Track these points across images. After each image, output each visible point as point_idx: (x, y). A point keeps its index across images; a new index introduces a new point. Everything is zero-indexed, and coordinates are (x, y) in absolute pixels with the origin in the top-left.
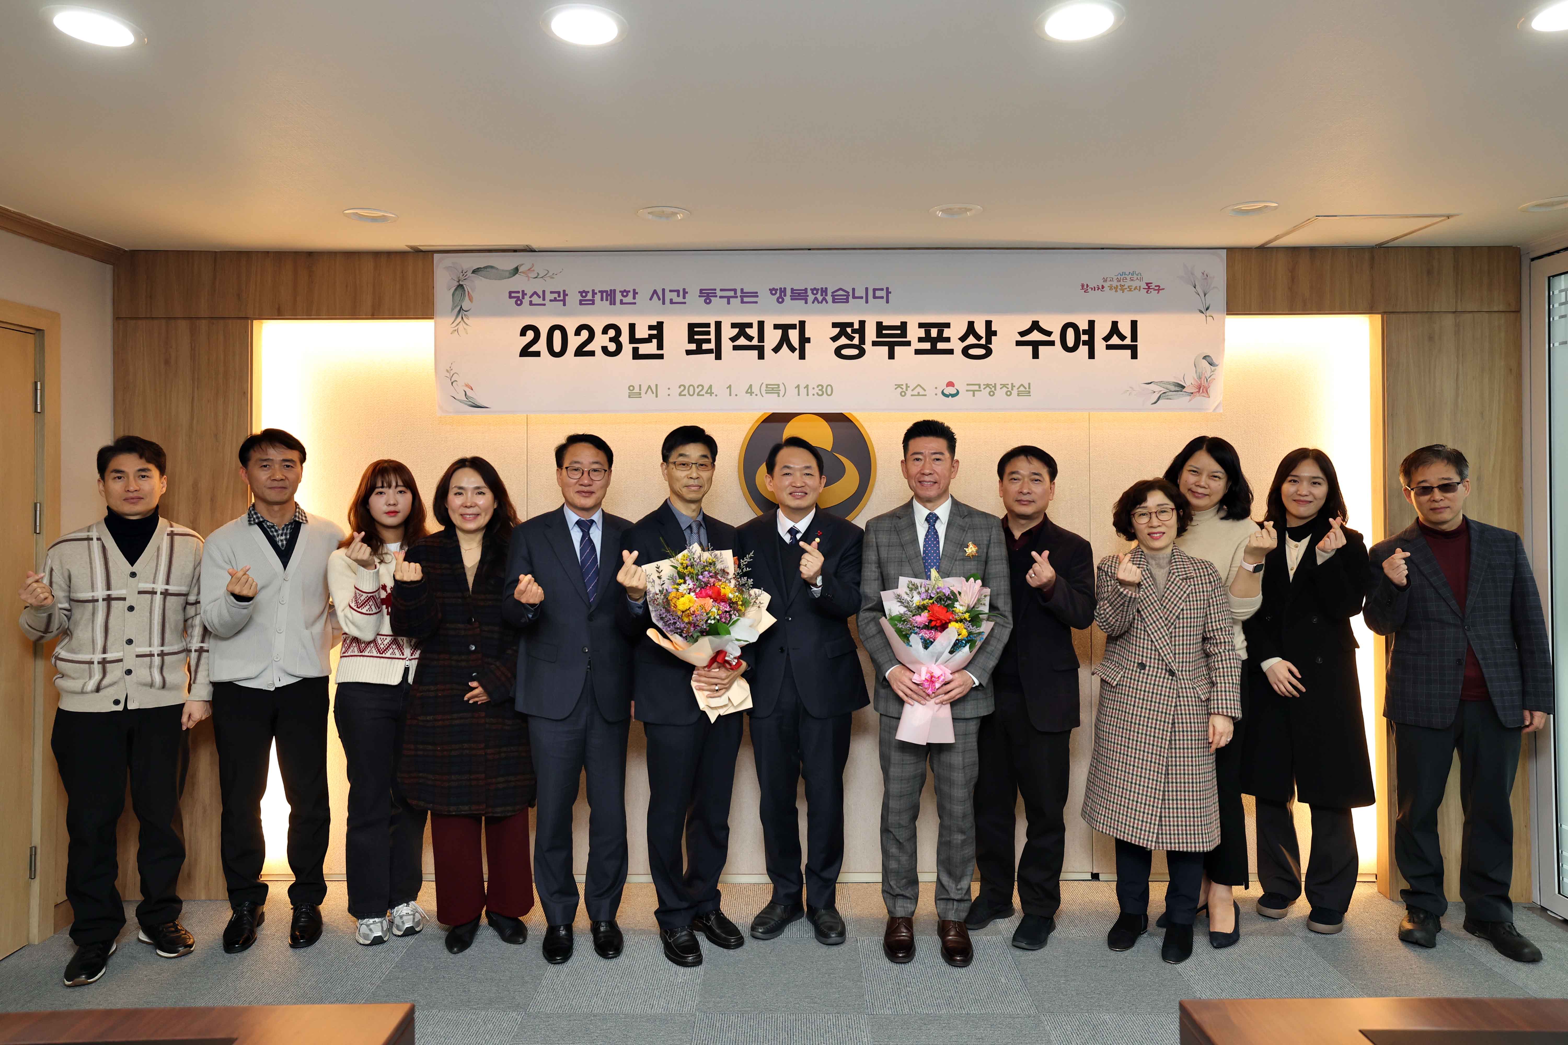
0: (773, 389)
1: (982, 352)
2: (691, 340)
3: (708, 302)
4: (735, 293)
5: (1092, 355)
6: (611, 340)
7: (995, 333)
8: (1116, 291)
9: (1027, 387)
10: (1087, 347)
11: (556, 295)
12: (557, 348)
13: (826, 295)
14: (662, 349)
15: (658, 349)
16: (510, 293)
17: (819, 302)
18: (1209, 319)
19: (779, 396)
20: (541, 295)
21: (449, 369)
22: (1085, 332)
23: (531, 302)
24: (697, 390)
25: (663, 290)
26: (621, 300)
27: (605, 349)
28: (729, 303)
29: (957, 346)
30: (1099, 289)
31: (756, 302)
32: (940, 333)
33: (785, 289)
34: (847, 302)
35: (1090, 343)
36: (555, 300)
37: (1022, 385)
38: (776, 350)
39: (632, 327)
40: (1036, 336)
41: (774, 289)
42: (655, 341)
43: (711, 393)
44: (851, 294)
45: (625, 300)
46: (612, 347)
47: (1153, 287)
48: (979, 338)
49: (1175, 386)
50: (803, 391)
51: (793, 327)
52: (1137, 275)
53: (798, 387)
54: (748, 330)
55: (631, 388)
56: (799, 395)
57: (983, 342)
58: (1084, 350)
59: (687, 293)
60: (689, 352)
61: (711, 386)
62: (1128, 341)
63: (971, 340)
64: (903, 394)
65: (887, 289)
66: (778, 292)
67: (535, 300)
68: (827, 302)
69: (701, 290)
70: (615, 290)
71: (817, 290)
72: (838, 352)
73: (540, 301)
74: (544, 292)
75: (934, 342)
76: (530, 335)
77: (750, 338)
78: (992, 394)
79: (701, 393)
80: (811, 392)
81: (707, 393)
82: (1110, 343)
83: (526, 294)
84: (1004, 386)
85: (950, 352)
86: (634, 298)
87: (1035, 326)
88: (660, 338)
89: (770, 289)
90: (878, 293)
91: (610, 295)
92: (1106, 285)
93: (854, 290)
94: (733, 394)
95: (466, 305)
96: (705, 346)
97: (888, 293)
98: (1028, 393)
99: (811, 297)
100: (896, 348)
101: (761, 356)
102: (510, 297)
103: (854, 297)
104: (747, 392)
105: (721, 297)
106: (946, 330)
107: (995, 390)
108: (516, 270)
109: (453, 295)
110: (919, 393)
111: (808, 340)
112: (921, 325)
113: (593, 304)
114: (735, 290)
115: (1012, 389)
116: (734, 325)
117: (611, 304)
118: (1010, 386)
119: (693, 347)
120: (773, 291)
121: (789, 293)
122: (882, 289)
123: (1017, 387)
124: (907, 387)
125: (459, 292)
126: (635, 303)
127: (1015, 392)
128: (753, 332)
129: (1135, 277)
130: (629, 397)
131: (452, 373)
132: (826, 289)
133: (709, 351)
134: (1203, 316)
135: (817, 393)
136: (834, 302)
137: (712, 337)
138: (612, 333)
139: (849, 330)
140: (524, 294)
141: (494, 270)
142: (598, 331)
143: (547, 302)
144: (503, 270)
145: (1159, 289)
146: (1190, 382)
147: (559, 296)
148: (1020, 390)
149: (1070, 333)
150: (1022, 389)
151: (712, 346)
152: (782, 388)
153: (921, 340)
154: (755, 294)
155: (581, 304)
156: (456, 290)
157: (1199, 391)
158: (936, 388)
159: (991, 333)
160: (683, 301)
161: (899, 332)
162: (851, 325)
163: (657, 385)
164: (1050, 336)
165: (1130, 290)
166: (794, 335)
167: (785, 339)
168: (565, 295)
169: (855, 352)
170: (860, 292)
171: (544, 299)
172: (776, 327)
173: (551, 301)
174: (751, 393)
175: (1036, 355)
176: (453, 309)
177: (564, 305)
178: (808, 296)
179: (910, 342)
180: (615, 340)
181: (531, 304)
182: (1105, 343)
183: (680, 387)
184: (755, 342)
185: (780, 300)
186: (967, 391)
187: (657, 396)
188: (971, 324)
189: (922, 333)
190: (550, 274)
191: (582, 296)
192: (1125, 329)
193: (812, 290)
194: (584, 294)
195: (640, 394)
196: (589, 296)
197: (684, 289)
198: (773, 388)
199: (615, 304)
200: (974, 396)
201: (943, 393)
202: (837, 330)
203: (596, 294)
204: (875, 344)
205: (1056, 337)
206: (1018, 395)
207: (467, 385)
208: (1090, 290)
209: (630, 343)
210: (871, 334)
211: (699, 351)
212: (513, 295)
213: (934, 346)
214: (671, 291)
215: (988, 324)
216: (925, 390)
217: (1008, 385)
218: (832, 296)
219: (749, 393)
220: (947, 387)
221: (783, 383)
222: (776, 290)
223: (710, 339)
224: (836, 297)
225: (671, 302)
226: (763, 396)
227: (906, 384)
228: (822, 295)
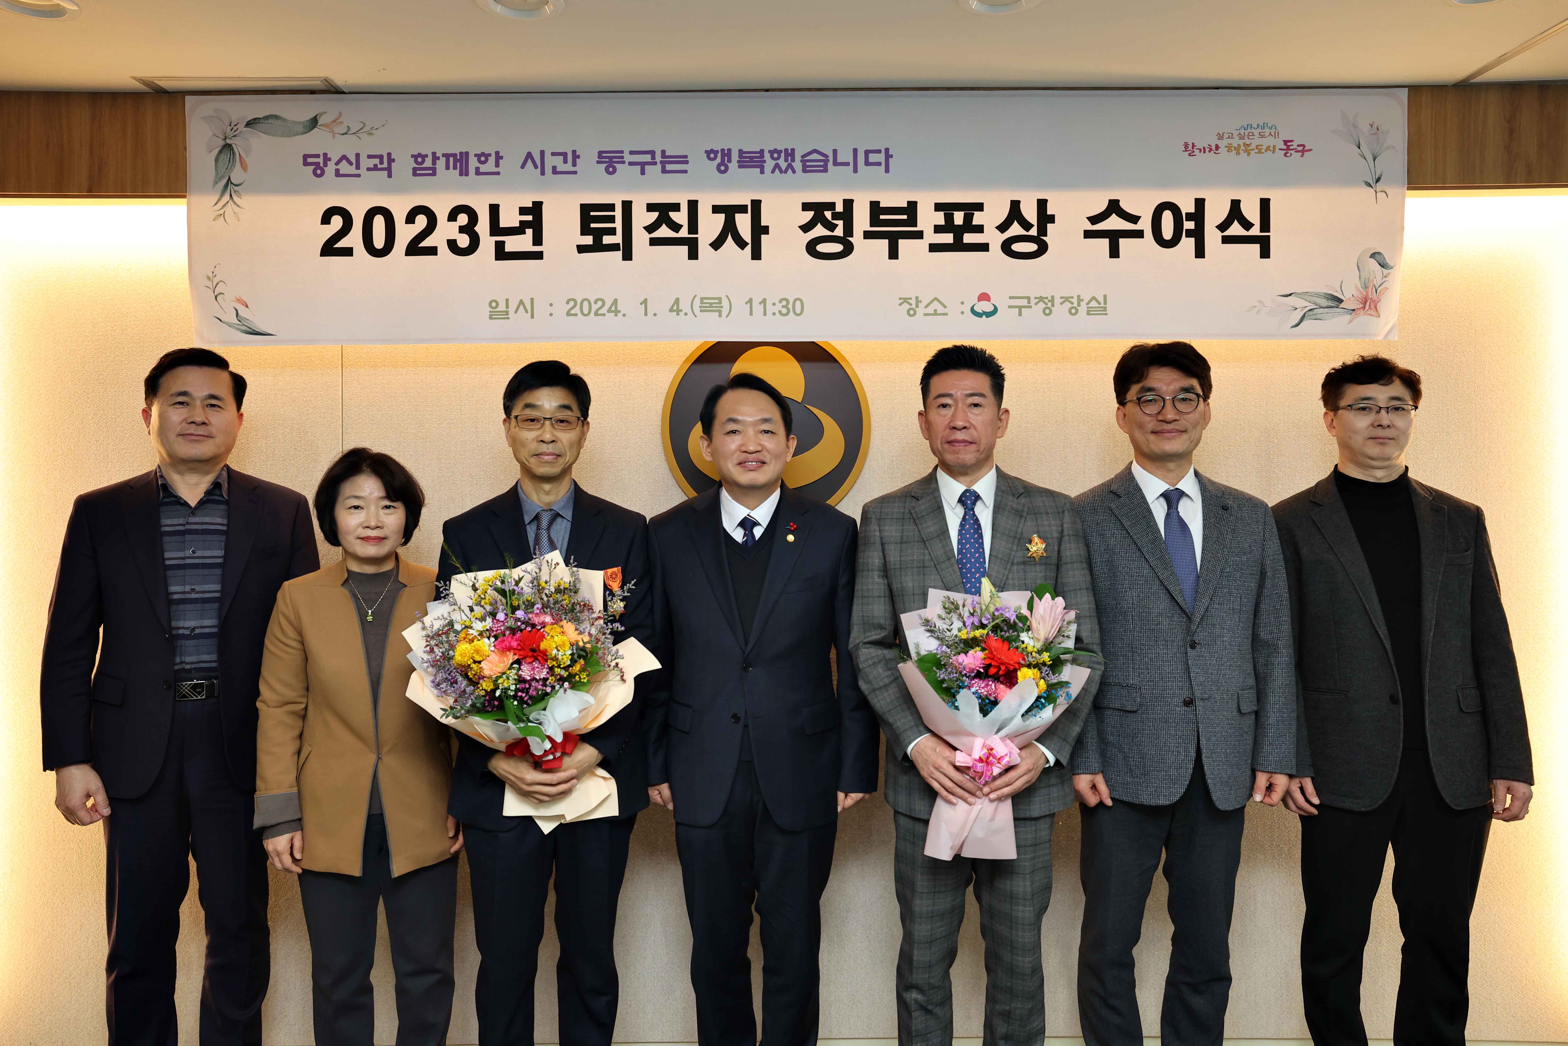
0: (711, 305)
1: (1032, 247)
2: (585, 230)
3: (611, 170)
4: (653, 157)
5: (1200, 252)
6: (462, 230)
7: (1052, 219)
8: (1238, 154)
9: (1101, 300)
10: (1192, 241)
11: (377, 161)
12: (379, 241)
13: (793, 160)
14: (541, 244)
15: (534, 244)
16: (305, 157)
17: (781, 171)
18: (1381, 195)
19: (720, 316)
20: (353, 160)
21: (211, 275)
22: (1189, 217)
23: (337, 171)
24: (595, 307)
25: (542, 153)
26: (477, 169)
27: (452, 245)
28: (643, 172)
29: (995, 239)
30: (1211, 150)
31: (685, 172)
32: (968, 218)
33: (729, 150)
34: (825, 170)
35: (1198, 234)
36: (375, 168)
37: (1094, 298)
38: (716, 245)
39: (494, 210)
40: (1114, 223)
41: (712, 151)
42: (529, 232)
43: (617, 312)
44: (831, 158)
45: (483, 168)
46: (464, 241)
47: (1295, 147)
48: (1027, 226)
49: (1328, 299)
50: (758, 308)
51: (742, 209)
52: (1270, 128)
53: (750, 301)
54: (673, 215)
55: (494, 304)
56: (751, 314)
57: (1034, 232)
58: (1188, 244)
59: (579, 157)
60: (582, 249)
61: (615, 302)
62: (1255, 231)
63: (1016, 229)
64: (911, 313)
65: (887, 150)
66: (719, 155)
67: (344, 168)
68: (794, 172)
69: (600, 153)
70: (467, 153)
71: (779, 152)
72: (811, 248)
73: (352, 170)
74: (358, 156)
75: (958, 232)
76: (337, 222)
77: (676, 227)
78: (1048, 312)
79: (600, 312)
80: (770, 309)
81: (609, 311)
82: (1227, 233)
83: (330, 159)
84: (1066, 299)
85: (984, 247)
86: (497, 165)
87: (1114, 207)
88: (537, 226)
89: (706, 152)
90: (873, 158)
91: (461, 160)
92: (1222, 144)
93: (835, 152)
94: (650, 312)
95: (237, 175)
96: (607, 240)
97: (888, 156)
98: (1103, 311)
99: (769, 164)
100: (901, 242)
101: (693, 255)
102: (306, 164)
103: (836, 163)
104: (671, 310)
105: (631, 164)
106: (977, 214)
107: (1053, 305)
108: (314, 122)
109: (217, 160)
110: (935, 310)
111: (766, 230)
112: (938, 207)
113: (434, 174)
114: (652, 153)
115: (1079, 305)
116: (651, 207)
117: (461, 174)
118: (1075, 301)
119: (588, 240)
120: (710, 154)
121: (735, 157)
122: (879, 151)
123: (1086, 301)
124: (918, 301)
125: (225, 157)
126: (498, 173)
127: (1083, 309)
128: (681, 217)
129: (1267, 131)
130: (491, 318)
131: (216, 280)
132: (793, 150)
133: (614, 247)
134: (1372, 191)
135: (780, 312)
136: (805, 171)
137: (618, 225)
138: (463, 219)
139: (828, 214)
140: (327, 159)
141: (279, 122)
142: (442, 216)
143: (363, 171)
144: (293, 122)
145: (1303, 150)
146: (1350, 293)
147: (382, 163)
148: (1090, 305)
149: (1167, 219)
150: (1094, 304)
152: (725, 302)
153: (938, 229)
154: (683, 159)
155: (415, 174)
156: (220, 152)
157: (1364, 308)
158: (962, 303)
159: (1045, 218)
160: (573, 169)
161: (905, 217)
162: (831, 206)
163: (532, 300)
164: (1136, 223)
165: (1260, 152)
166: (743, 223)
167: (730, 228)
168: (391, 160)
169: (838, 248)
170: (845, 156)
171: (358, 167)
172: (716, 209)
173: (369, 169)
174: (678, 311)
175: (1114, 253)
176: (216, 183)
177: (390, 176)
178: (765, 162)
179: (922, 232)
180: (469, 229)
181: (338, 174)
182: (1220, 234)
183: (568, 303)
184: (684, 233)
185: (723, 168)
186: (1010, 307)
187: (532, 317)
188: (1015, 205)
189: (940, 218)
190: (366, 129)
191: (416, 162)
192: (1252, 213)
193: (771, 152)
194: (420, 160)
195: (507, 313)
196: (428, 163)
197: (574, 152)
198: (711, 304)
199: (467, 174)
200: (1020, 314)
201: (973, 310)
202: (810, 214)
203: (438, 158)
204: (868, 235)
205: (1145, 224)
206: (1088, 314)
207: (240, 301)
208: (1197, 152)
209: (491, 235)
210: (861, 220)
211: (598, 247)
212: (309, 160)
213: (958, 238)
214: (553, 154)
215: (1042, 204)
216: (945, 307)
217: (1072, 298)
218: (801, 161)
219: (674, 311)
220: (979, 301)
221: (727, 296)
222: (715, 152)
223: (615, 228)
224: (808, 164)
225: (555, 171)
226: (696, 316)
227: (917, 298)
228: (786, 160)
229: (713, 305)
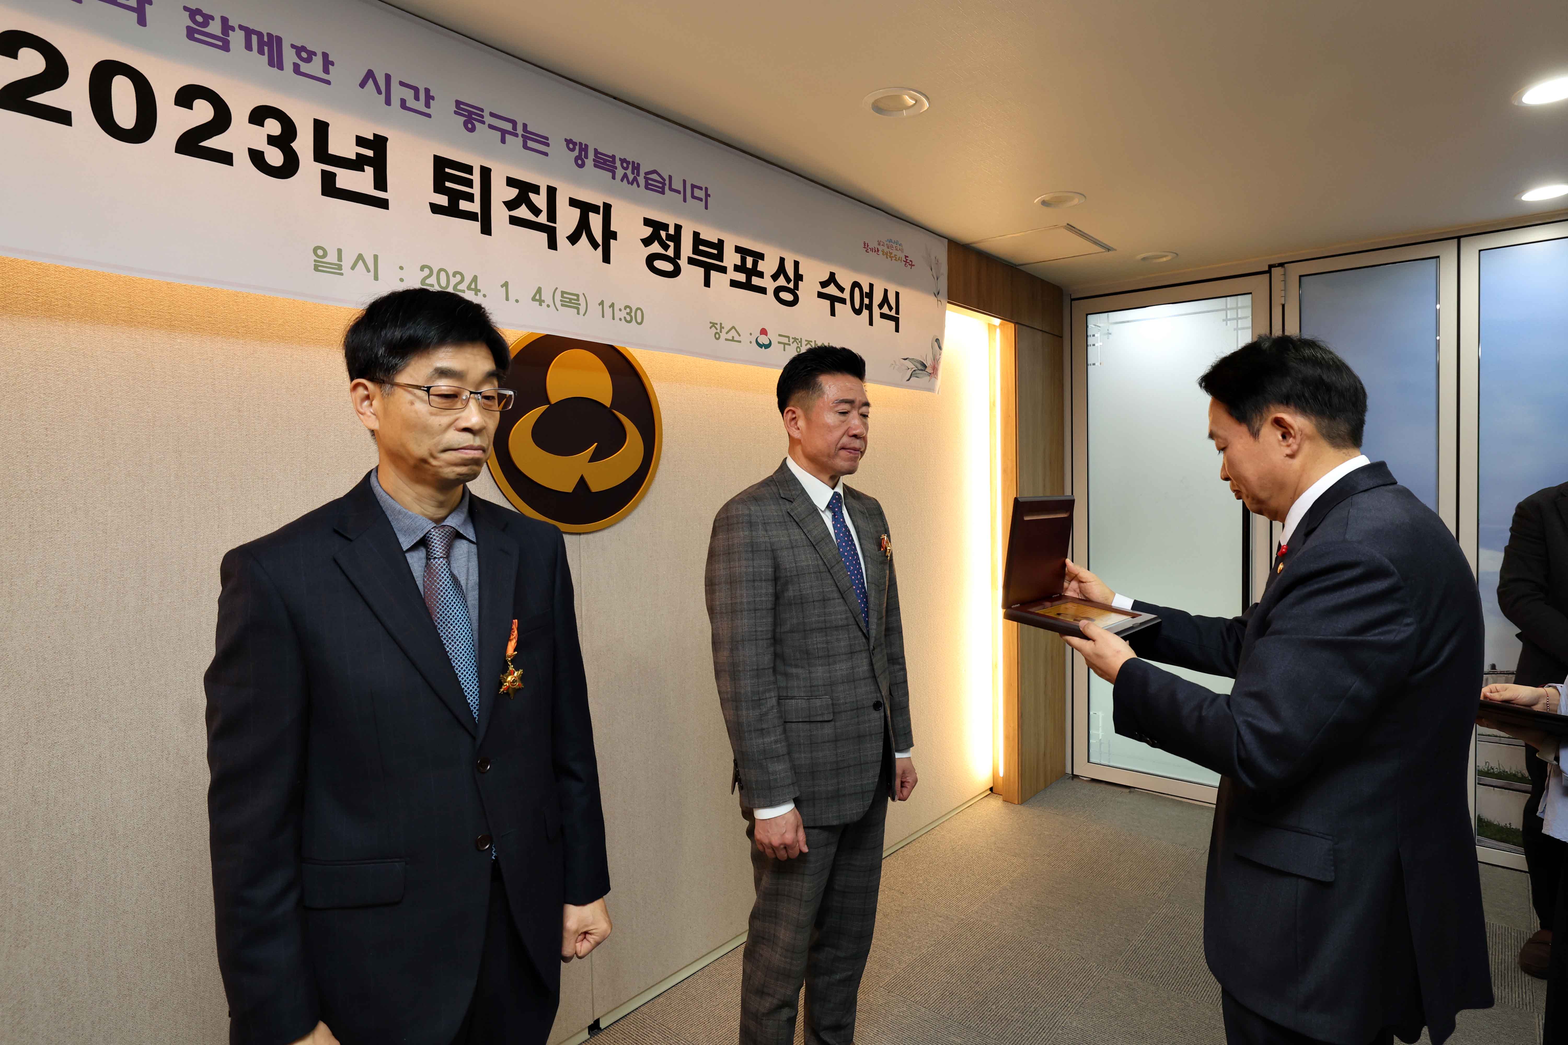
0: (571, 301)
1: (791, 297)
2: (439, 188)
3: (470, 127)
4: (515, 128)
5: (871, 322)
6: (271, 140)
7: (801, 278)
10: (868, 312)
12: (124, 117)
13: (638, 174)
14: (384, 189)
15: (375, 188)
17: (629, 183)
18: (938, 303)
19: (570, 312)
22: (866, 295)
24: (449, 281)
25: (387, 77)
26: (296, 66)
27: (257, 158)
28: (503, 140)
29: (770, 285)
31: (546, 155)
33: (586, 145)
34: (662, 192)
35: (870, 308)
38: (573, 239)
39: (321, 129)
40: (832, 290)
41: (570, 141)
42: (369, 170)
43: (476, 291)
44: (667, 182)
46: (274, 157)
48: (788, 279)
49: (921, 365)
50: (608, 311)
51: (595, 209)
53: (602, 303)
54: (532, 197)
55: (323, 252)
56: (603, 316)
57: (791, 285)
58: (866, 314)
59: (432, 98)
60: (436, 209)
61: (475, 279)
62: (893, 313)
63: (782, 281)
64: (719, 337)
65: (707, 189)
66: (577, 147)
68: (638, 186)
69: (458, 103)
70: (280, 38)
71: (628, 163)
72: (650, 262)
75: (748, 274)
76: (34, 60)
77: (536, 211)
80: (618, 314)
81: (468, 288)
82: (882, 311)
85: (763, 291)
86: (326, 71)
87: (833, 278)
88: (379, 166)
89: (565, 140)
90: (697, 193)
91: (269, 45)
93: (671, 178)
94: (510, 297)
96: (466, 206)
97: (707, 195)
99: (620, 171)
100: (712, 272)
101: (550, 244)
103: (671, 189)
104: (534, 299)
105: (491, 127)
106: (760, 261)
107: (801, 346)
110: (733, 337)
111: (614, 235)
112: (738, 249)
113: (225, 48)
114: (514, 122)
117: (270, 64)
119: (443, 200)
120: (570, 144)
121: (591, 154)
124: (722, 328)
126: (326, 81)
128: (540, 201)
130: (315, 268)
132: (639, 164)
133: (471, 216)
134: (935, 299)
135: (628, 318)
136: (647, 187)
137: (477, 192)
138: (273, 126)
139: (663, 234)
142: (240, 114)
146: (928, 362)
149: (857, 294)
151: (475, 207)
152: (582, 300)
153: (737, 268)
154: (544, 140)
155: (191, 37)
157: (934, 373)
158: (751, 334)
159: (798, 276)
160: (426, 110)
161: (716, 252)
162: (665, 227)
163: (375, 257)
164: (842, 293)
166: (596, 222)
167: (583, 226)
169: (670, 267)
170: (678, 184)
172: (573, 203)
174: (541, 302)
175: (833, 309)
177: (143, 22)
178: (616, 168)
179: (726, 268)
180: (281, 143)
182: (879, 311)
183: (421, 269)
184: (542, 218)
186: (779, 343)
187: (376, 278)
188: (782, 261)
189: (737, 259)
191: (193, 19)
192: (892, 300)
193: (622, 160)
194: (199, 18)
195: (340, 267)
196: (215, 28)
197: (427, 90)
198: (571, 299)
199: (279, 67)
200: (783, 350)
201: (756, 342)
202: (650, 230)
203: (232, 28)
204: (691, 261)
205: (847, 295)
209: (315, 160)
210: (687, 246)
211: (455, 211)
213: (749, 279)
214: (401, 83)
215: (796, 265)
216: (740, 335)
217: (812, 342)
218: (645, 178)
219: (536, 300)
220: (761, 334)
221: (583, 294)
222: (575, 144)
223: (472, 195)
224: (650, 182)
225: (403, 104)
226: (558, 310)
227: (721, 324)
228: (633, 173)
229: (572, 301)
